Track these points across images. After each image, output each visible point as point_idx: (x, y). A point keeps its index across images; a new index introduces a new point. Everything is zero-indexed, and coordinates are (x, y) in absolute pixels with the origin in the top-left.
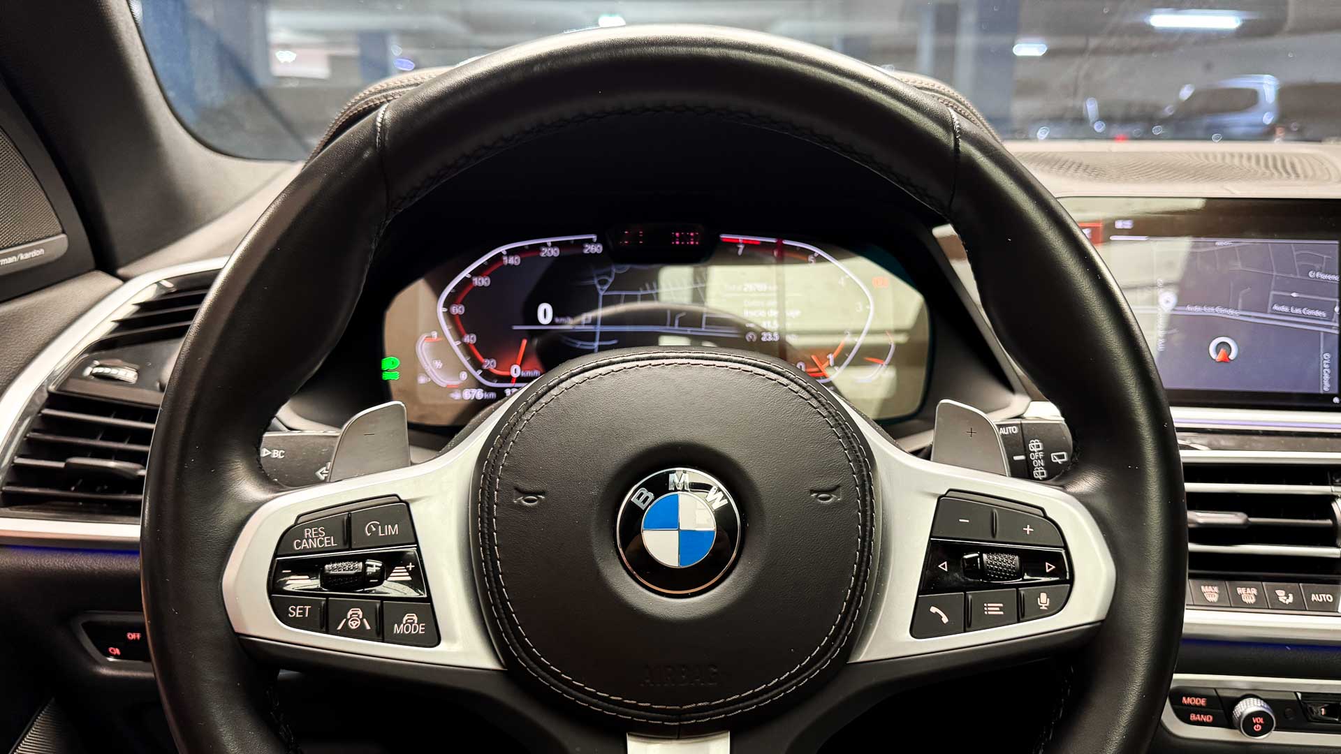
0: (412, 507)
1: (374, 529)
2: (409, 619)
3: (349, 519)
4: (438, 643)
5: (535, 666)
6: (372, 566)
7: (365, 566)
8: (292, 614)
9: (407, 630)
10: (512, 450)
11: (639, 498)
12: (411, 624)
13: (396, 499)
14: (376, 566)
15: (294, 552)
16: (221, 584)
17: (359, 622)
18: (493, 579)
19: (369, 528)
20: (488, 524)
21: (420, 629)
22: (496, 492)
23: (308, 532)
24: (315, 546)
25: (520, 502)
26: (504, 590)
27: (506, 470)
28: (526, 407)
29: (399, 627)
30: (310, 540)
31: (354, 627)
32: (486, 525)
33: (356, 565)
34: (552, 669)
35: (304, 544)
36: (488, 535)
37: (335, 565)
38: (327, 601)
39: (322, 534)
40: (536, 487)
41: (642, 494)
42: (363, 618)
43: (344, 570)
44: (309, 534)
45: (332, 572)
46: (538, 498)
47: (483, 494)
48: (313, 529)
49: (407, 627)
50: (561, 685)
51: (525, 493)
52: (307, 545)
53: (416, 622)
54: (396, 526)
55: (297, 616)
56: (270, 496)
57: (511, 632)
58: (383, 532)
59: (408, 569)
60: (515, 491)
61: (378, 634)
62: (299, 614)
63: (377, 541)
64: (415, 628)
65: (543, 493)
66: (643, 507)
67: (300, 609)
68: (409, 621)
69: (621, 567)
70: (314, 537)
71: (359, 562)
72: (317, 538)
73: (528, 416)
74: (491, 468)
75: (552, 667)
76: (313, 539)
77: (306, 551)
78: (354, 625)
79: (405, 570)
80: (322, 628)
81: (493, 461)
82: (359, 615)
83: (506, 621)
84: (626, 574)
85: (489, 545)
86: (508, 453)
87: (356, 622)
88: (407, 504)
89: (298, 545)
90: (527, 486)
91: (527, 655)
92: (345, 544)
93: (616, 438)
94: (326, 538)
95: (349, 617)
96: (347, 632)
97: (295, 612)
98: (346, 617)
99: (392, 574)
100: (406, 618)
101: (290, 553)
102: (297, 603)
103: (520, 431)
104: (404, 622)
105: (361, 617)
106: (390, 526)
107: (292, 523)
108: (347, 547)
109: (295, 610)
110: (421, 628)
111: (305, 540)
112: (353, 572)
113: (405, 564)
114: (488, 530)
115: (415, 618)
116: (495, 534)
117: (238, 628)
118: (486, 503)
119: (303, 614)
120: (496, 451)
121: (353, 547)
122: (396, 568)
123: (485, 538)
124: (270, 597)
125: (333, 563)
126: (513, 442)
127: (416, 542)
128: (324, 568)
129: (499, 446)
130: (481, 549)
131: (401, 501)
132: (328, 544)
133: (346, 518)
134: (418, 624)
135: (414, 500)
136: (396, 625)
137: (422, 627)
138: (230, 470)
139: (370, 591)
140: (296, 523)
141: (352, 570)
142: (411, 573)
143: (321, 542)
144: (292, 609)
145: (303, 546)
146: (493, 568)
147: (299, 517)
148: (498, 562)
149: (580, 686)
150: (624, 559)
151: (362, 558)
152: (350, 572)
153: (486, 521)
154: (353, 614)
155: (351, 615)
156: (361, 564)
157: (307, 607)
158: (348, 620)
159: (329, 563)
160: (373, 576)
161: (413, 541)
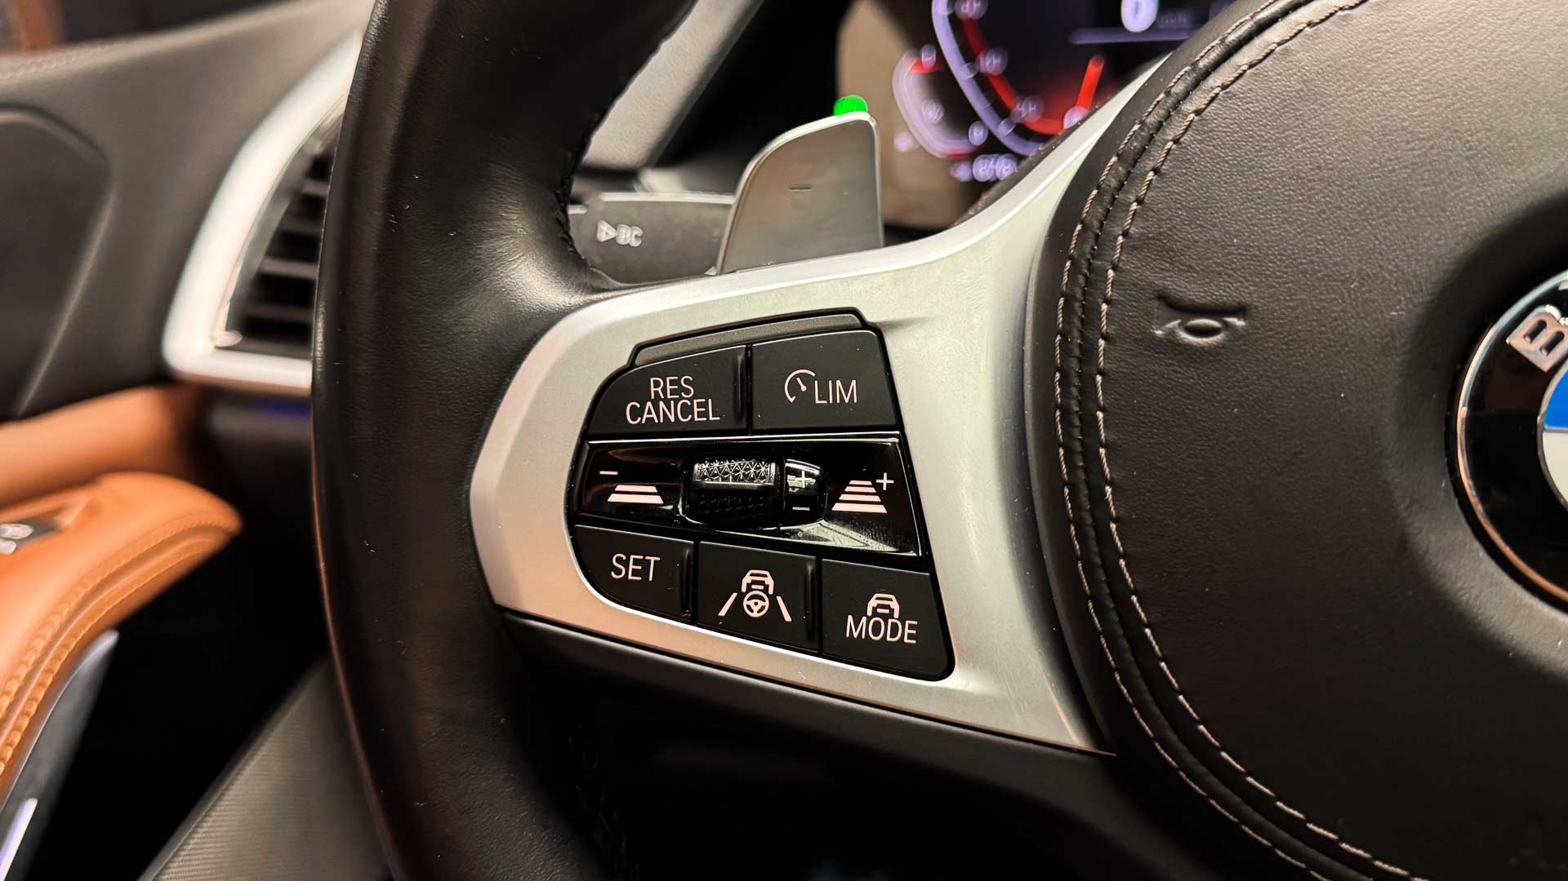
0: (891, 342)
1: (804, 388)
2: (880, 606)
3: (748, 361)
4: (947, 671)
5: (1202, 769)
6: (797, 473)
7: (783, 473)
8: (618, 572)
9: (876, 633)
10: (1150, 194)
11: (1533, 335)
12: (886, 617)
13: (852, 319)
14: (808, 475)
15: (625, 430)
16: (468, 491)
17: (767, 604)
18: (1092, 533)
19: (795, 381)
20: (1080, 389)
21: (907, 633)
22: (1104, 307)
23: (657, 384)
24: (672, 419)
25: (1172, 332)
26: (1122, 563)
27: (1134, 248)
28: (1190, 79)
29: (857, 623)
30: (662, 404)
31: (755, 615)
32: (1074, 391)
33: (763, 469)
34: (1250, 784)
35: (649, 413)
36: (1081, 418)
37: (716, 465)
38: (696, 547)
39: (687, 392)
40: (1221, 293)
41: (1542, 325)
42: (776, 592)
43: (735, 479)
44: (659, 389)
45: (707, 481)
46: (1226, 325)
47: (1068, 308)
48: (668, 379)
49: (877, 626)
50: (1272, 826)
51: (1186, 309)
52: (654, 415)
53: (896, 615)
54: (854, 383)
55: (630, 577)
56: (578, 299)
57: (1138, 673)
58: (824, 395)
59: (878, 487)
60: (1156, 303)
61: (810, 635)
62: (635, 573)
63: (808, 416)
64: (895, 627)
65: (1240, 311)
66: (1545, 362)
67: (636, 562)
68: (879, 611)
69: (1465, 532)
70: (669, 397)
71: (769, 462)
72: (676, 401)
73: (1198, 100)
74: (1091, 242)
75: (1250, 779)
76: (667, 403)
77: (652, 430)
78: (756, 609)
79: (872, 490)
80: (684, 607)
81: (1096, 224)
82: (767, 587)
83: (1124, 644)
84: (1482, 553)
85: (1083, 443)
86: (1140, 201)
87: (761, 603)
88: (878, 330)
89: (636, 413)
90: (1192, 291)
91: (1181, 738)
92: (739, 418)
93: (1467, 158)
94: (695, 401)
95: (744, 589)
96: (739, 625)
97: (626, 568)
98: (738, 590)
99: (843, 497)
100: (873, 603)
101: (617, 431)
102: (630, 547)
103: (1176, 141)
104: (869, 613)
105: (771, 591)
106: (838, 383)
107: (624, 361)
108: (744, 426)
109: (626, 564)
110: (907, 631)
111: (649, 404)
112: (755, 484)
113: (872, 476)
114: (1080, 403)
115: (895, 605)
116: (1100, 415)
117: (501, 597)
118: (1076, 334)
119: (644, 573)
120: (1107, 198)
121: (757, 426)
122: (852, 482)
123: (1072, 425)
124: (572, 530)
125: (712, 461)
126: (1156, 171)
127: (900, 425)
128: (692, 469)
129: (1114, 183)
130: (1061, 451)
131: (865, 325)
132: (700, 415)
133: (740, 358)
134: (902, 619)
135: (894, 325)
136: (850, 619)
137: (911, 627)
138: (492, 237)
139: (793, 533)
140: (632, 364)
141: (752, 480)
142: (885, 497)
143: (687, 410)
144: (619, 560)
145: (646, 416)
146: (1091, 501)
147: (639, 348)
148: (1108, 489)
149: (1327, 838)
150: (1479, 509)
151: (777, 454)
152: (747, 484)
153: (1076, 381)
154: (754, 582)
155: (749, 586)
156: (773, 466)
157: (653, 559)
158: (741, 596)
159: (702, 462)
160: (803, 497)
161: (893, 421)
